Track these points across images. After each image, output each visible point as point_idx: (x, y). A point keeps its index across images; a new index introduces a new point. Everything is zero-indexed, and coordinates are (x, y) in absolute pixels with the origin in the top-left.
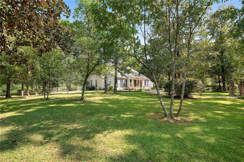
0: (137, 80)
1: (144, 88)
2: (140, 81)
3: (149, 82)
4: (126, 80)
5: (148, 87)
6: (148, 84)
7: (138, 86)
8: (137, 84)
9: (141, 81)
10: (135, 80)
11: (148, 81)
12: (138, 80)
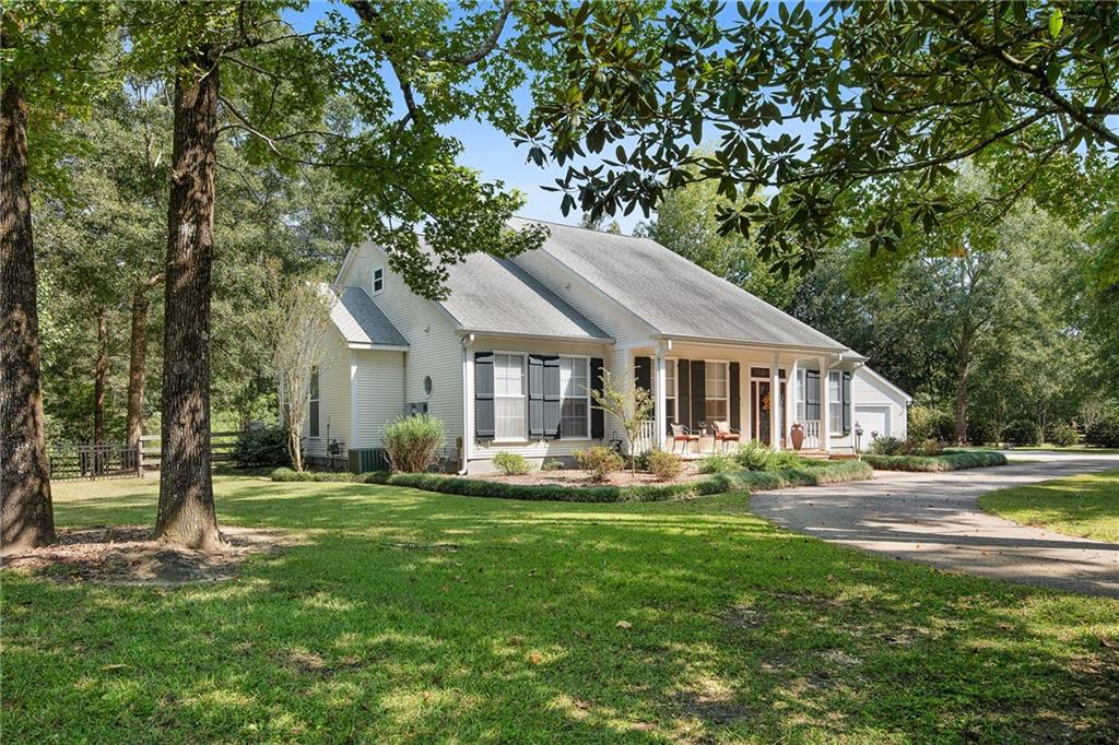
0: (715, 358)
1: (797, 446)
2: (755, 372)
3: (856, 383)
4: (597, 364)
5: (846, 432)
6: (845, 405)
7: (724, 427)
8: (722, 404)
9: (766, 373)
10: (699, 367)
11: (844, 373)
12: (735, 368)
